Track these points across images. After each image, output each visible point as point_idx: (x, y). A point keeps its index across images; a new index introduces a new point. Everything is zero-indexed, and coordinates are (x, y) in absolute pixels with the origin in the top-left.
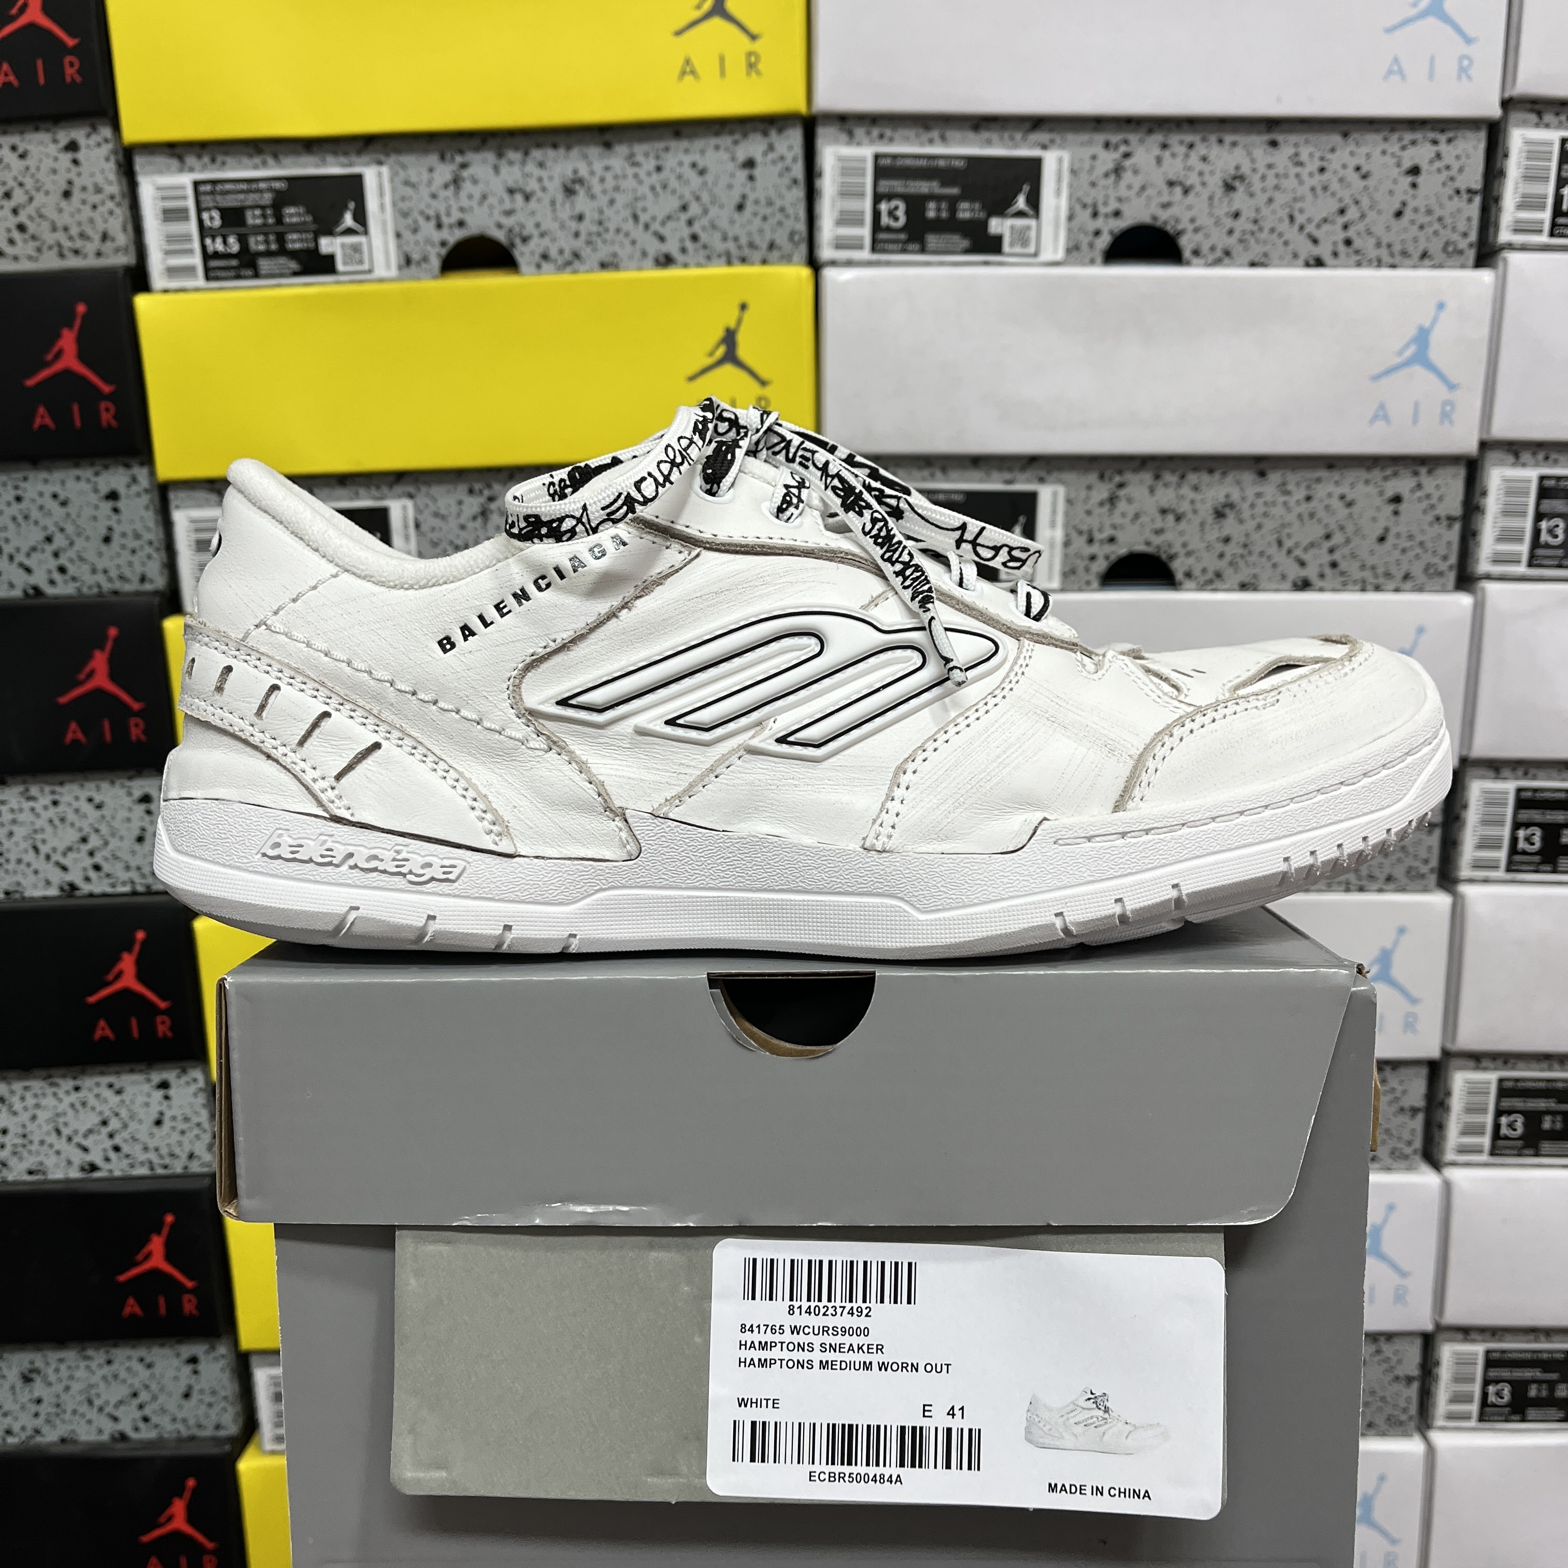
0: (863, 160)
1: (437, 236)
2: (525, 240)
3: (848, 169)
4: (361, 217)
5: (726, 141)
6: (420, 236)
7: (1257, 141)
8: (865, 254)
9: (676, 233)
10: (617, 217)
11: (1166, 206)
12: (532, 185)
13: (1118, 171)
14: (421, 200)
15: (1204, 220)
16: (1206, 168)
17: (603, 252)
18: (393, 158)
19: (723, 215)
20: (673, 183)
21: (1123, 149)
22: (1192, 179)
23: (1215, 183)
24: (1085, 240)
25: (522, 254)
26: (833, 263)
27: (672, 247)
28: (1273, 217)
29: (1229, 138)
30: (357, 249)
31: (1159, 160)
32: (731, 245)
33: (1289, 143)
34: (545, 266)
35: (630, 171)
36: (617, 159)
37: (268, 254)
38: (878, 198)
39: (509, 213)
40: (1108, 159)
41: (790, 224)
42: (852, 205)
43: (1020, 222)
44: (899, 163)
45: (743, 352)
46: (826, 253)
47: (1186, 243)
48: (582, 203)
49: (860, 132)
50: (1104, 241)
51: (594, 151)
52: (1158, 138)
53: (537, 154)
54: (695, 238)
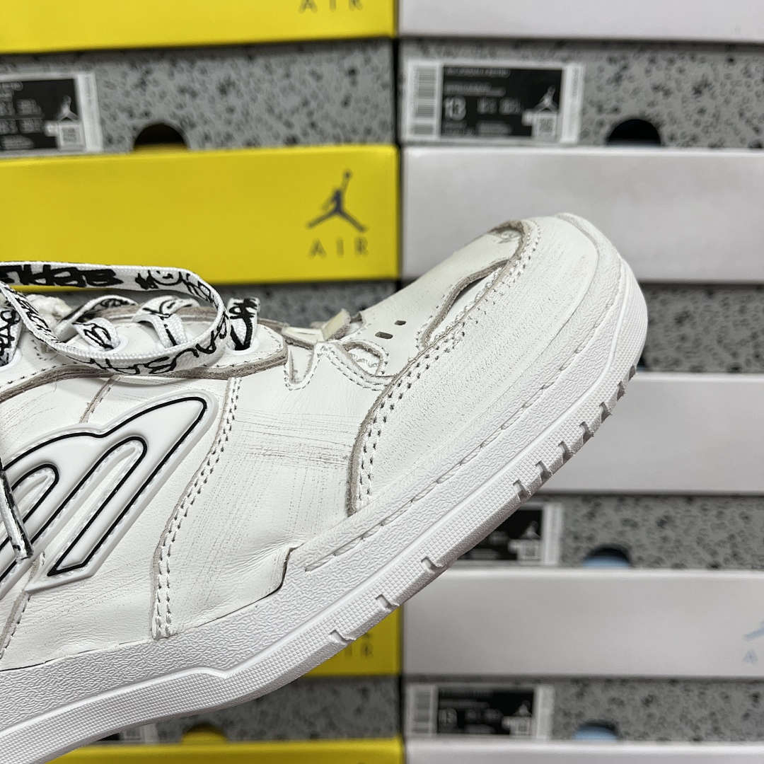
0: (433, 70)
1: (129, 123)
2: (193, 126)
3: (423, 76)
4: (74, 108)
5: (335, 55)
6: (118, 123)
7: (719, 59)
8: (434, 137)
9: (300, 122)
10: (257, 109)
11: (652, 104)
12: (197, 87)
13: (618, 79)
14: (117, 96)
15: (679, 114)
16: (681, 77)
17: (248, 134)
18: (98, 67)
19: (333, 109)
20: (298, 86)
21: (622, 63)
22: (672, 85)
23: (688, 88)
24: (592, 128)
25: (191, 135)
26: (413, 144)
27: (297, 131)
28: (728, 113)
29: (699, 56)
30: (72, 131)
31: (648, 71)
32: (338, 131)
33: (742, 61)
34: (208, 145)
35: (267, 77)
36: (257, 68)
37: (9, 135)
38: (445, 97)
39: (181, 106)
40: (611, 70)
41: (381, 116)
42: (426, 102)
43: (546, 116)
44: (461, 72)
45: (348, 206)
46: (407, 136)
47: (665, 131)
48: (232, 99)
49: (432, 49)
50: (606, 130)
51: (241, 63)
52: (647, 55)
53: (200, 64)
54: (313, 125)
